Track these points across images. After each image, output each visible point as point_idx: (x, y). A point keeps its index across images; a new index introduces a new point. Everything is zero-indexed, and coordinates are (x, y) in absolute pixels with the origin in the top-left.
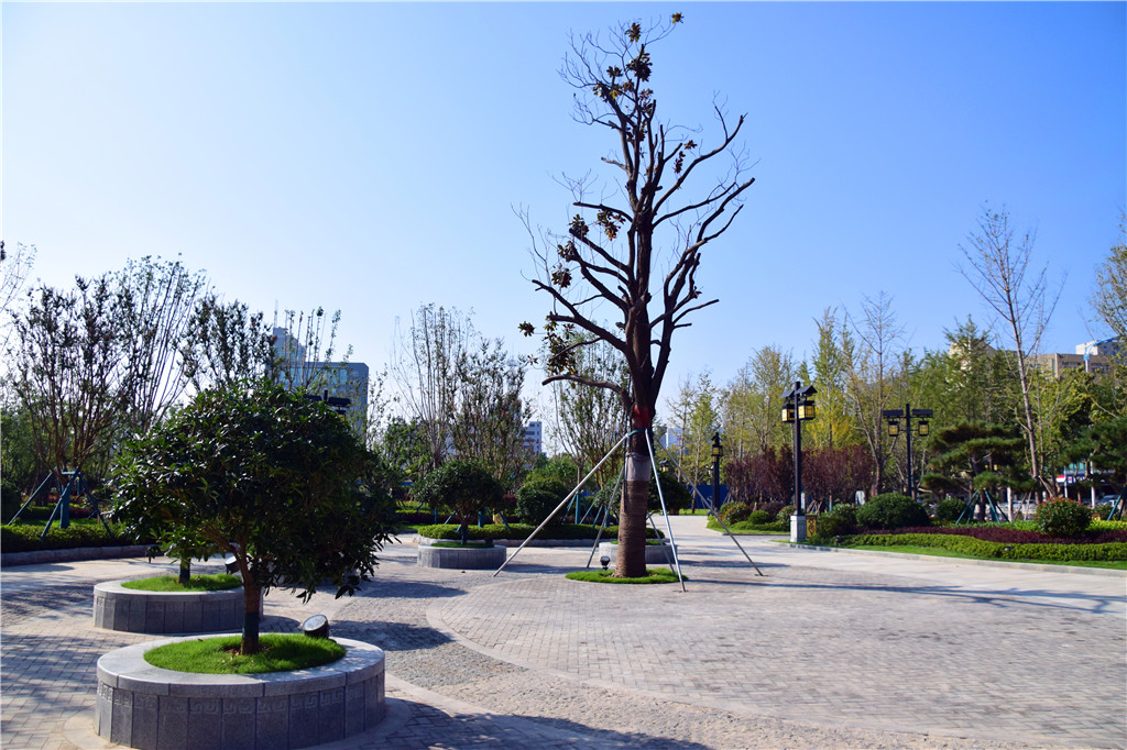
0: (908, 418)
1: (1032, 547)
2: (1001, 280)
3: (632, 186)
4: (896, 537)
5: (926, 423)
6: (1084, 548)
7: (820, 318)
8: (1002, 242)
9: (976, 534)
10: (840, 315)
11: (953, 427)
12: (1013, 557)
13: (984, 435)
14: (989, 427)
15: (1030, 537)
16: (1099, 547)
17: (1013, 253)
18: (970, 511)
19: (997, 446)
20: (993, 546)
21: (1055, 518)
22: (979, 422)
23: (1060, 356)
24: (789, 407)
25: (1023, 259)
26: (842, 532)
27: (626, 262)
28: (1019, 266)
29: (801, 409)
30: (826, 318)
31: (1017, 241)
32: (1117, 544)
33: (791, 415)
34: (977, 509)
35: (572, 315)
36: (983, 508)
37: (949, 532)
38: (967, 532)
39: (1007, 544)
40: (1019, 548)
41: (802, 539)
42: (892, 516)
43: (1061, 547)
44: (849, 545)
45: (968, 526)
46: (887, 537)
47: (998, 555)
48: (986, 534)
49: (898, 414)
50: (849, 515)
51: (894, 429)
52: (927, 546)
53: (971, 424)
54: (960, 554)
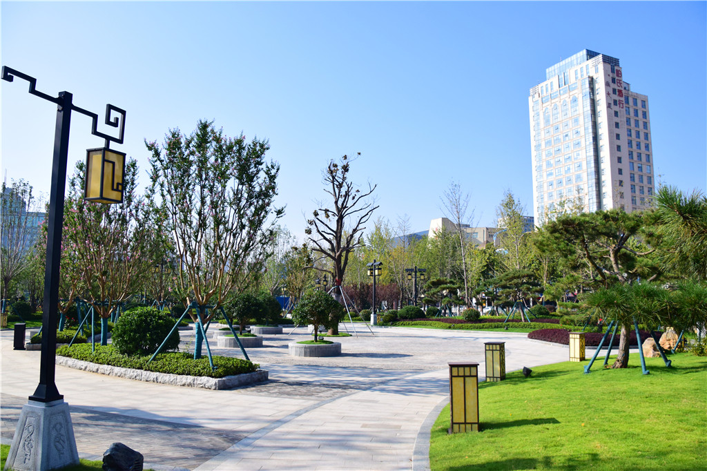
0: (416, 272)
1: (461, 325)
2: (456, 213)
3: (336, 202)
4: (413, 322)
5: (423, 275)
6: (477, 325)
7: (376, 221)
8: (457, 197)
9: (443, 321)
10: (385, 220)
11: (435, 280)
12: (454, 328)
13: (446, 283)
14: (448, 281)
15: (460, 322)
16: (481, 325)
17: (462, 202)
18: (440, 312)
19: (451, 288)
20: (448, 325)
21: (469, 315)
22: (445, 278)
23: (487, 229)
24: (371, 270)
25: (465, 205)
26: (392, 320)
27: (335, 230)
28: (464, 208)
29: (376, 271)
30: (379, 220)
31: (463, 197)
32: (487, 323)
33: (372, 273)
34: (443, 311)
35: (318, 248)
36: (445, 311)
37: (433, 320)
38: (439, 320)
39: (453, 324)
40: (456, 325)
41: (375, 324)
42: (412, 314)
43: (470, 325)
44: (395, 325)
45: (439, 318)
46: (410, 322)
47: (450, 328)
48: (446, 321)
49: (412, 270)
50: (395, 313)
51: (410, 277)
52: (425, 325)
53: (442, 279)
54: (437, 328)
